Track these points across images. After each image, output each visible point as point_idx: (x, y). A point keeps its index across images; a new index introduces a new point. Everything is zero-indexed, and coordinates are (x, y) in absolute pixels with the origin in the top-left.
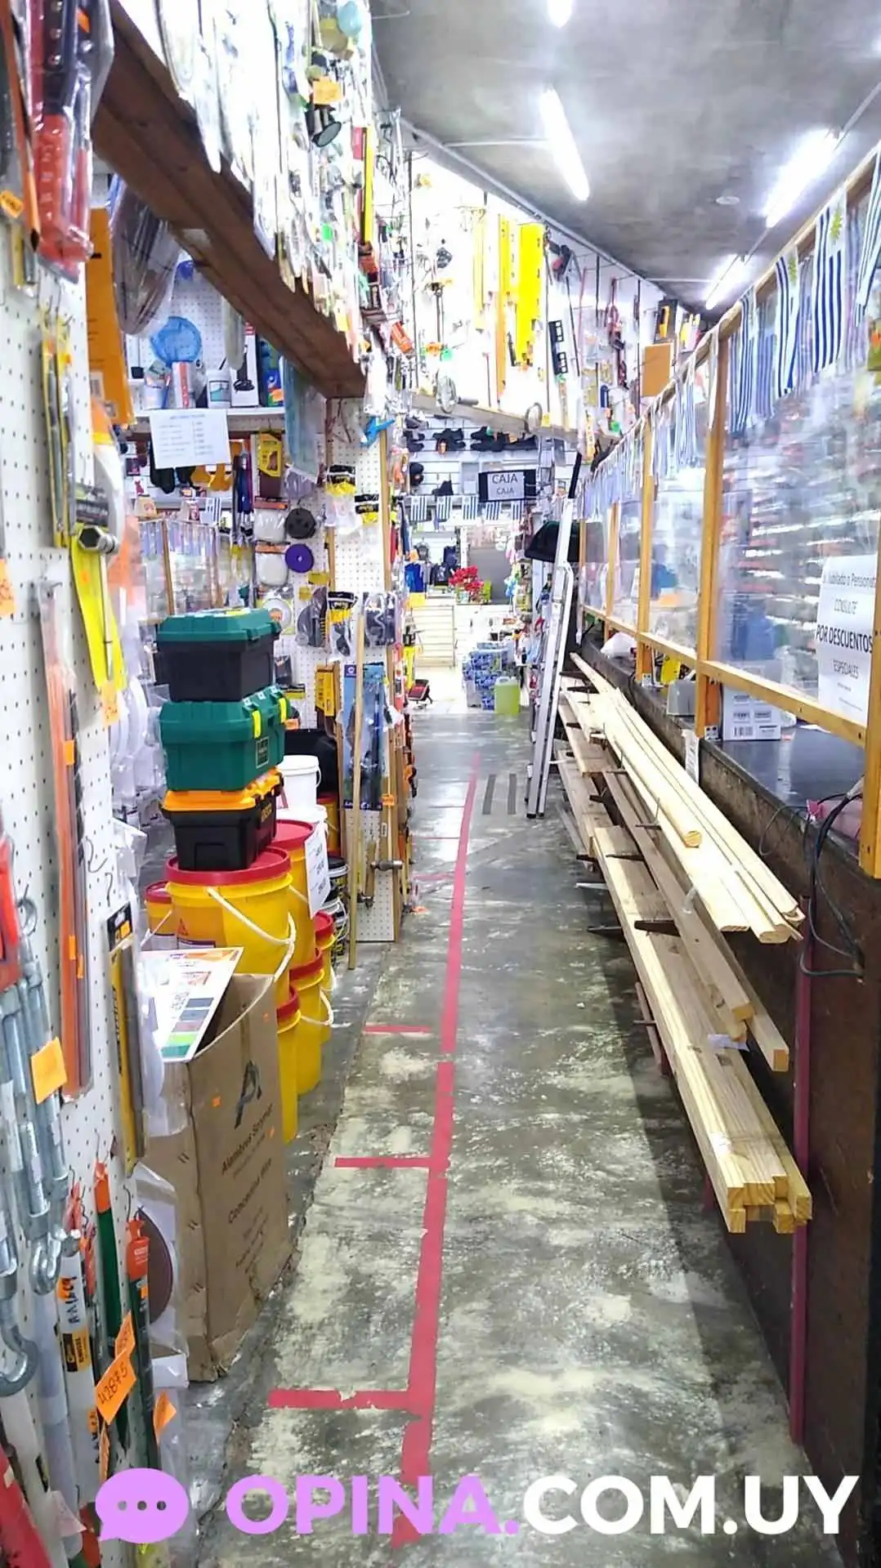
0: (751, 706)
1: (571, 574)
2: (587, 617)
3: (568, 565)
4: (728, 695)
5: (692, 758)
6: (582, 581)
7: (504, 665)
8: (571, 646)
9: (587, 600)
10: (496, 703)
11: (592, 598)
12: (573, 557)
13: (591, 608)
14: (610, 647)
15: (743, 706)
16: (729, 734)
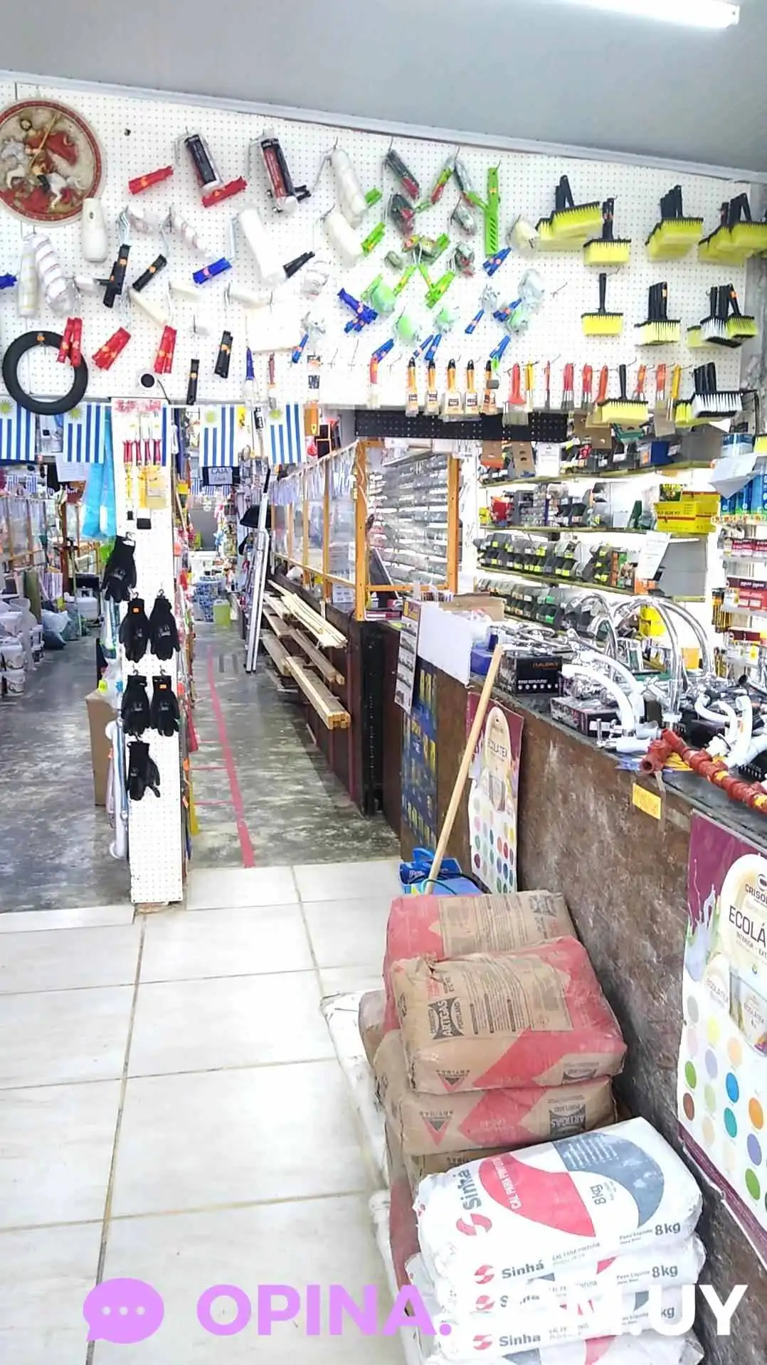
0: (343, 590)
1: (267, 536)
2: (278, 559)
3: (266, 531)
4: (334, 587)
5: (323, 612)
6: (274, 538)
7: (219, 592)
8: (269, 576)
9: (277, 550)
10: (214, 617)
11: (280, 548)
12: (268, 525)
13: (280, 554)
14: (290, 574)
15: (339, 591)
16: (335, 601)
